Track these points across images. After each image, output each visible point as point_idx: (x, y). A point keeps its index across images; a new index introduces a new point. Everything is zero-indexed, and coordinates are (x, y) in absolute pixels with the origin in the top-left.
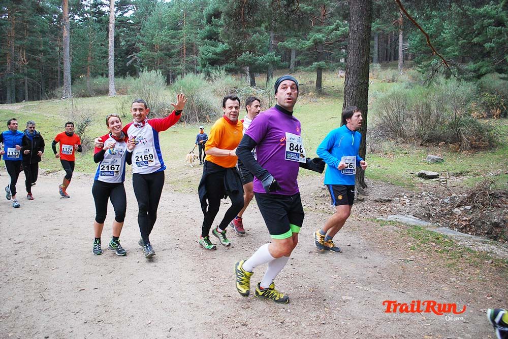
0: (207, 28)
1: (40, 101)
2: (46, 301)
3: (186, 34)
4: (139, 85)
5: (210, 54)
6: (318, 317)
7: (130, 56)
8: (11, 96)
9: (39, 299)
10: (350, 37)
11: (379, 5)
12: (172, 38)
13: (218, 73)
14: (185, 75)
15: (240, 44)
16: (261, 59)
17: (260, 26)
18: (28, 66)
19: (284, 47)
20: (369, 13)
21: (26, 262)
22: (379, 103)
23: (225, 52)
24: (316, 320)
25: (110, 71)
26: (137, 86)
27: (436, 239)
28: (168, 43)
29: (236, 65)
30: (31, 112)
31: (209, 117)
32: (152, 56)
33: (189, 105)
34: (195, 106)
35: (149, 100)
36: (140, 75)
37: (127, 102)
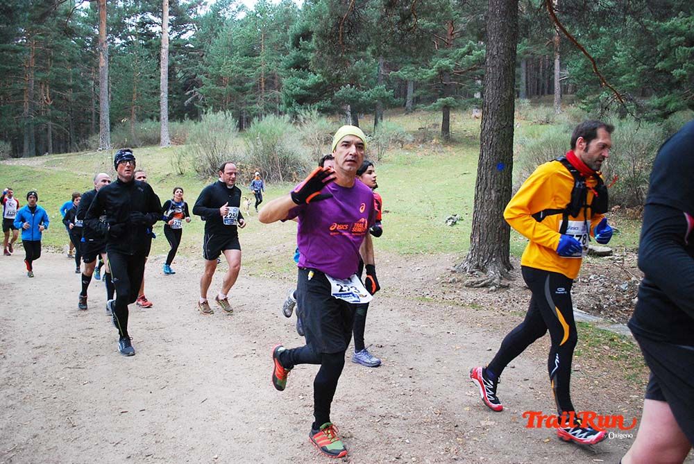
0: (293, 53)
1: (68, 154)
2: (75, 428)
3: (265, 62)
4: (201, 132)
5: (298, 89)
6: (447, 451)
7: (189, 92)
8: (30, 149)
9: (65, 425)
10: (488, 64)
11: (527, 20)
12: (245, 68)
13: (309, 114)
14: (263, 117)
15: (338, 75)
16: (366, 95)
17: (365, 50)
18: (53, 108)
19: (398, 79)
20: (514, 30)
21: (48, 374)
22: (528, 153)
23: (317, 86)
24: (444, 454)
25: (162, 113)
26: (199, 133)
27: (610, 340)
28: (241, 74)
29: (332, 103)
30: (56, 169)
31: (297, 173)
32: (219, 92)
33: (269, 157)
34: (277, 159)
35: (215, 151)
36: (203, 118)
37: (185, 155)
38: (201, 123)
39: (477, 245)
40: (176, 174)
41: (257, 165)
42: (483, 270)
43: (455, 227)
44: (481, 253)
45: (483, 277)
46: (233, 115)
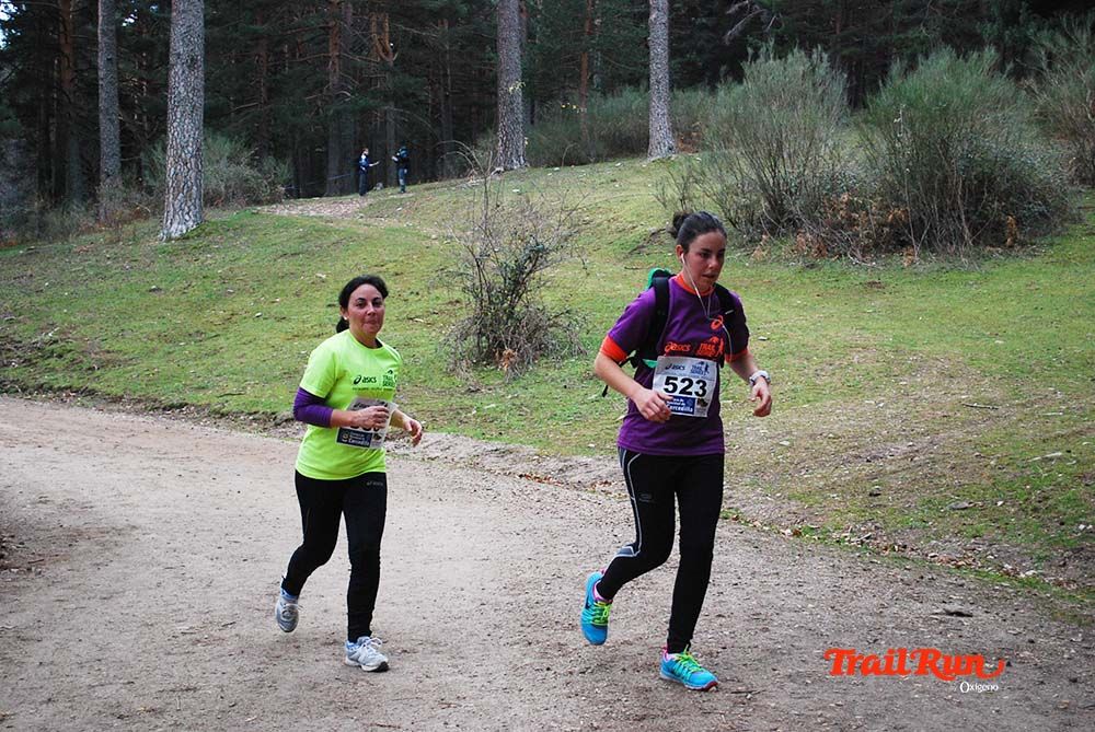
4: (740, 111)
7: (734, 8)
8: (342, 172)
13: (1062, 42)
14: (920, 58)
18: (399, 69)
25: (653, 66)
26: (736, 114)
31: (1018, 221)
33: (932, 176)
34: (957, 181)
35: (780, 162)
36: (747, 71)
37: (698, 177)
38: (738, 89)
41: (898, 199)
46: (832, 59)
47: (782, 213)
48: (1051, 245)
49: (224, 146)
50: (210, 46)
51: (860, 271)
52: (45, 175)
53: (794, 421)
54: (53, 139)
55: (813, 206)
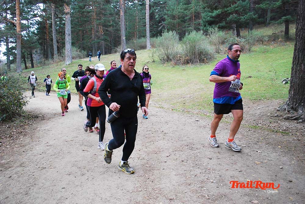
3: (194, 7)
4: (161, 41)
5: (209, 18)
7: (160, 24)
8: (95, 52)
12: (185, 10)
13: (213, 30)
14: (191, 32)
16: (243, 18)
18: (104, 35)
19: (260, 8)
23: (218, 16)
25: (147, 34)
28: (183, 13)
29: (225, 24)
31: (206, 59)
32: (173, 23)
33: (193, 52)
34: (197, 52)
35: (168, 50)
36: (162, 35)
37: (155, 53)
38: (161, 38)
39: (292, 96)
40: (151, 61)
41: (187, 56)
42: (296, 110)
43: (287, 85)
44: (295, 100)
45: (295, 114)
46: (176, 33)
47: (169, 58)
48: (212, 63)
49: (75, 49)
50: (72, 32)
51: (181, 67)
52: (44, 55)
53: (172, 92)
54: (45, 48)
55: (174, 57)
